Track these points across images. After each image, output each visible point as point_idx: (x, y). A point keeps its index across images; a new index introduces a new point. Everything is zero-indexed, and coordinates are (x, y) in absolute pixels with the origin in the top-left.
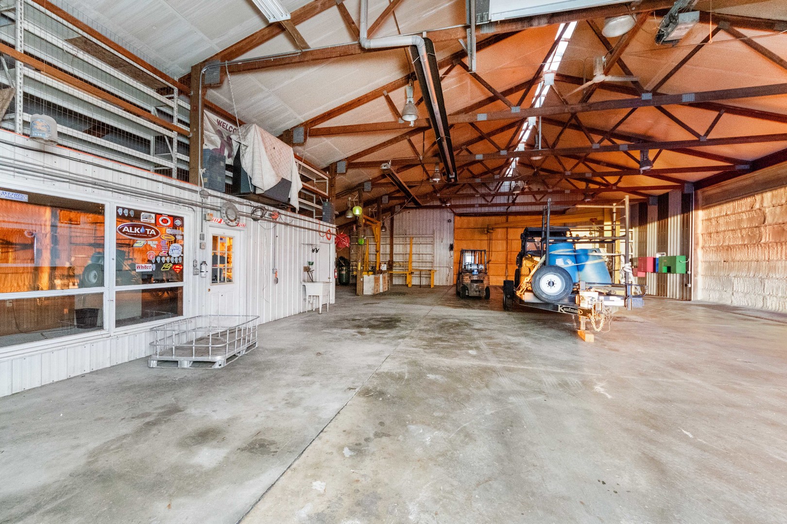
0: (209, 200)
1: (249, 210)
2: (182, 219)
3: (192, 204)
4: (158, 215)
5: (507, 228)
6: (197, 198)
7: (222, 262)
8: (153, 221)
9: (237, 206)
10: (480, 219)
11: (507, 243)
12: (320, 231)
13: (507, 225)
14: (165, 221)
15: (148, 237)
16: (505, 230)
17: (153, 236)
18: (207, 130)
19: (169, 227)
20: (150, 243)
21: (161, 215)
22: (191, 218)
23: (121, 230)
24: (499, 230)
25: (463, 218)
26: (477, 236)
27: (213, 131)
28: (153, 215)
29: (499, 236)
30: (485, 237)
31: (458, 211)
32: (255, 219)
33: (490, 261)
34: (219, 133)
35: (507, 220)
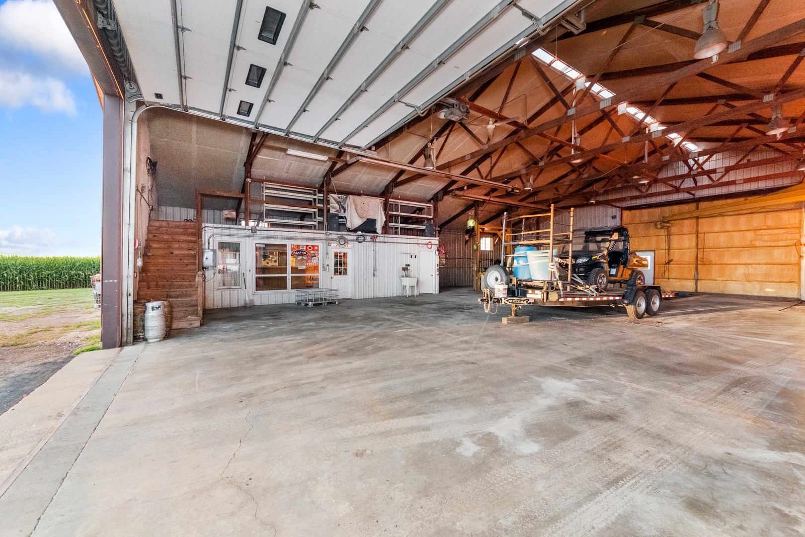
0: (330, 236)
1: (355, 238)
2: (318, 246)
3: (320, 240)
4: (307, 246)
5: (697, 218)
6: (323, 236)
7: (341, 264)
8: (305, 249)
9: (345, 236)
10: (658, 210)
11: (697, 237)
12: (418, 244)
13: (695, 214)
14: (310, 248)
15: (303, 255)
16: (694, 221)
17: (305, 254)
18: (332, 203)
19: (312, 250)
20: (304, 257)
21: (308, 246)
22: (321, 245)
23: (292, 253)
24: (686, 222)
25: (633, 211)
26: (652, 231)
27: (335, 202)
28: (305, 246)
29: (685, 230)
30: (663, 232)
31: (624, 204)
32: (359, 242)
33: (672, 260)
34: (338, 202)
35: (697, 208)
